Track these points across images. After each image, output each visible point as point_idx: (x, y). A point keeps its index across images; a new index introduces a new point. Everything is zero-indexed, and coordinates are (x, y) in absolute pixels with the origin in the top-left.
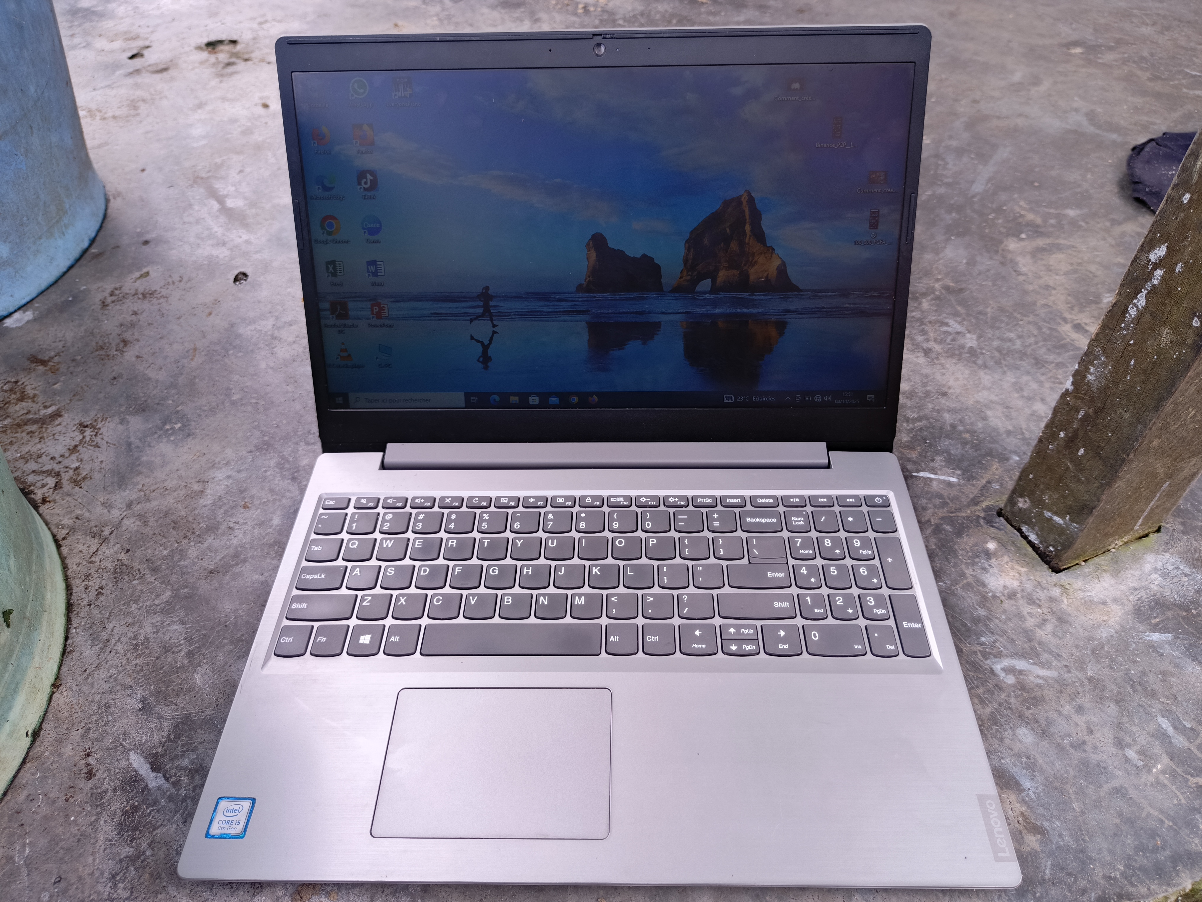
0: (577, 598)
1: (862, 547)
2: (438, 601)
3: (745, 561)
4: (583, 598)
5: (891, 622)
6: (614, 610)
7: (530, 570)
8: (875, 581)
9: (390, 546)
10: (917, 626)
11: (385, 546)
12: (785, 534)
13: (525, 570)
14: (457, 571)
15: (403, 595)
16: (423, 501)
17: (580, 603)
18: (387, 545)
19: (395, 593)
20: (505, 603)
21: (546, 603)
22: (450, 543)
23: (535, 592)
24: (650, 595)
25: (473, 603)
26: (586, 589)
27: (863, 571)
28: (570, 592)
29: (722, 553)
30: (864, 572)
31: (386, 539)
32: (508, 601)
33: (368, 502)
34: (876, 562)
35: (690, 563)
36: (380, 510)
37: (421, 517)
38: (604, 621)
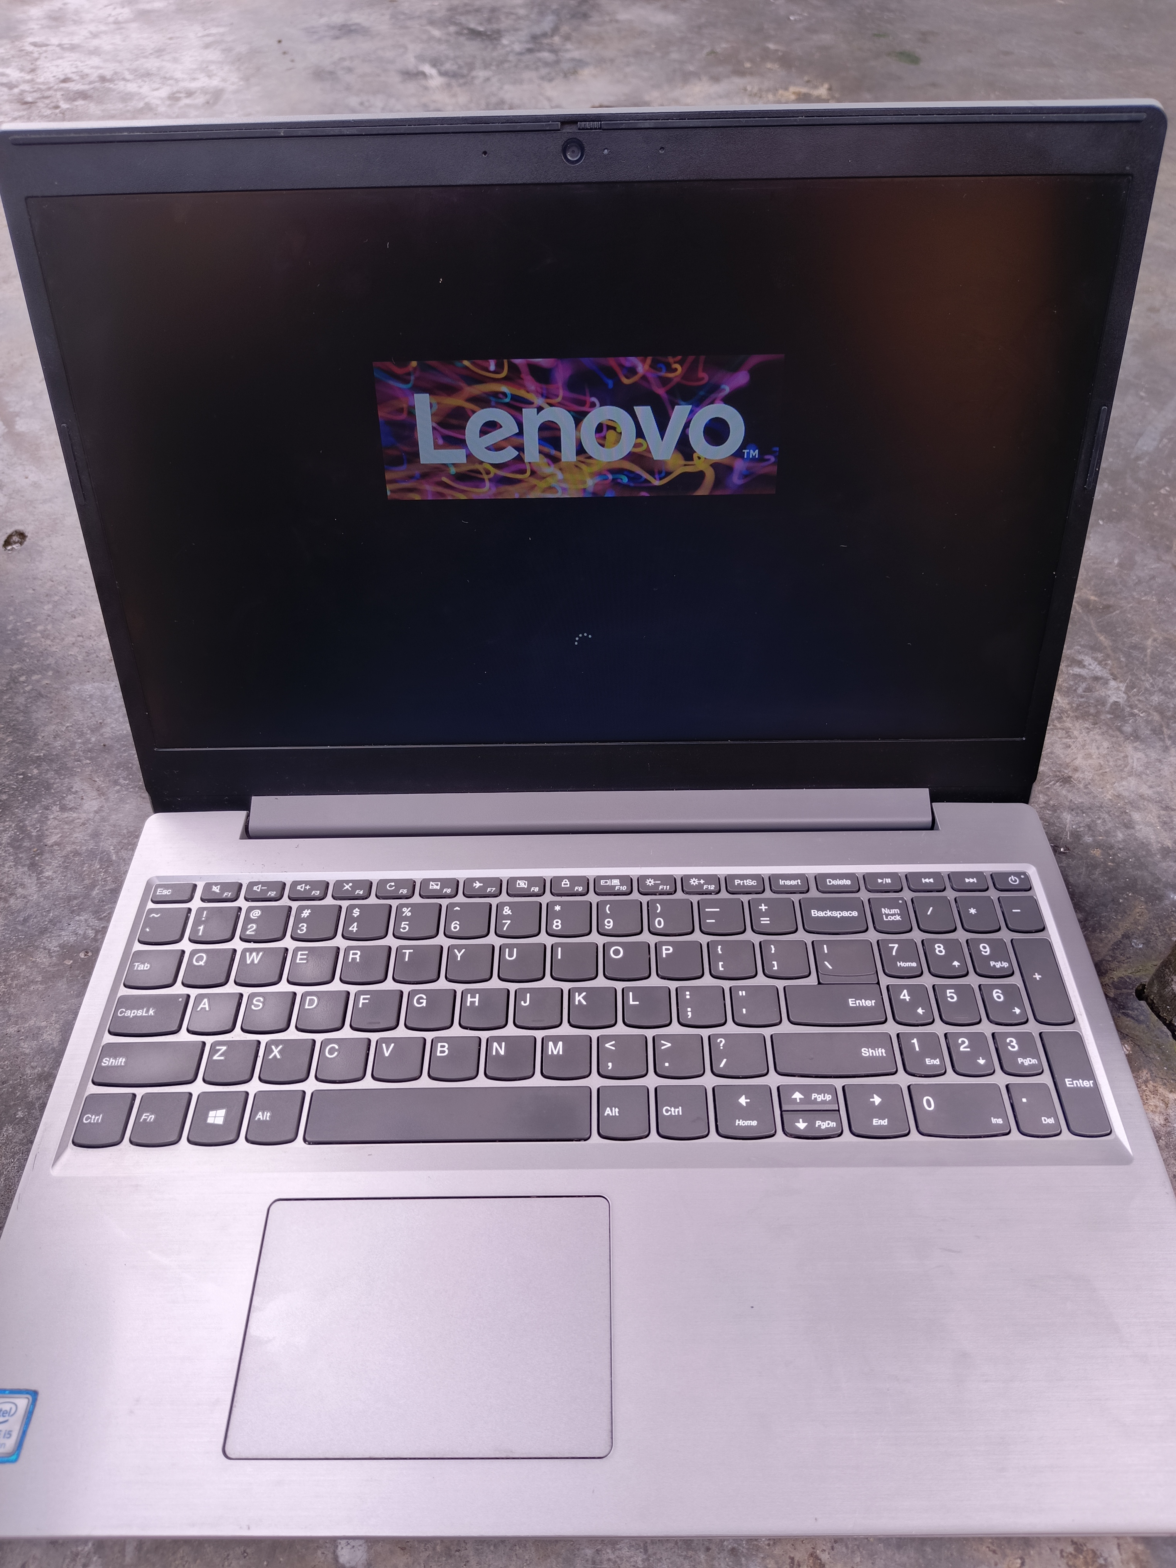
0: (551, 1044)
1: (994, 957)
2: (331, 1051)
3: (812, 980)
4: (560, 1044)
5: (1046, 1078)
6: (610, 1064)
7: (477, 1000)
8: (1017, 1011)
9: (256, 962)
10: (1087, 1084)
11: (248, 962)
12: (872, 936)
13: (469, 999)
14: (361, 1001)
15: (277, 1043)
16: (308, 887)
17: (555, 1053)
18: (253, 961)
19: (264, 1039)
20: (439, 1054)
21: (502, 1052)
22: (351, 956)
23: (484, 1035)
24: (667, 1037)
25: (387, 1054)
26: (565, 1029)
27: (997, 995)
28: (539, 1034)
29: (776, 968)
30: (999, 997)
31: (251, 951)
32: (443, 1050)
33: (223, 890)
34: (1016, 980)
35: (726, 985)
36: (241, 903)
37: (306, 913)
38: (594, 1082)
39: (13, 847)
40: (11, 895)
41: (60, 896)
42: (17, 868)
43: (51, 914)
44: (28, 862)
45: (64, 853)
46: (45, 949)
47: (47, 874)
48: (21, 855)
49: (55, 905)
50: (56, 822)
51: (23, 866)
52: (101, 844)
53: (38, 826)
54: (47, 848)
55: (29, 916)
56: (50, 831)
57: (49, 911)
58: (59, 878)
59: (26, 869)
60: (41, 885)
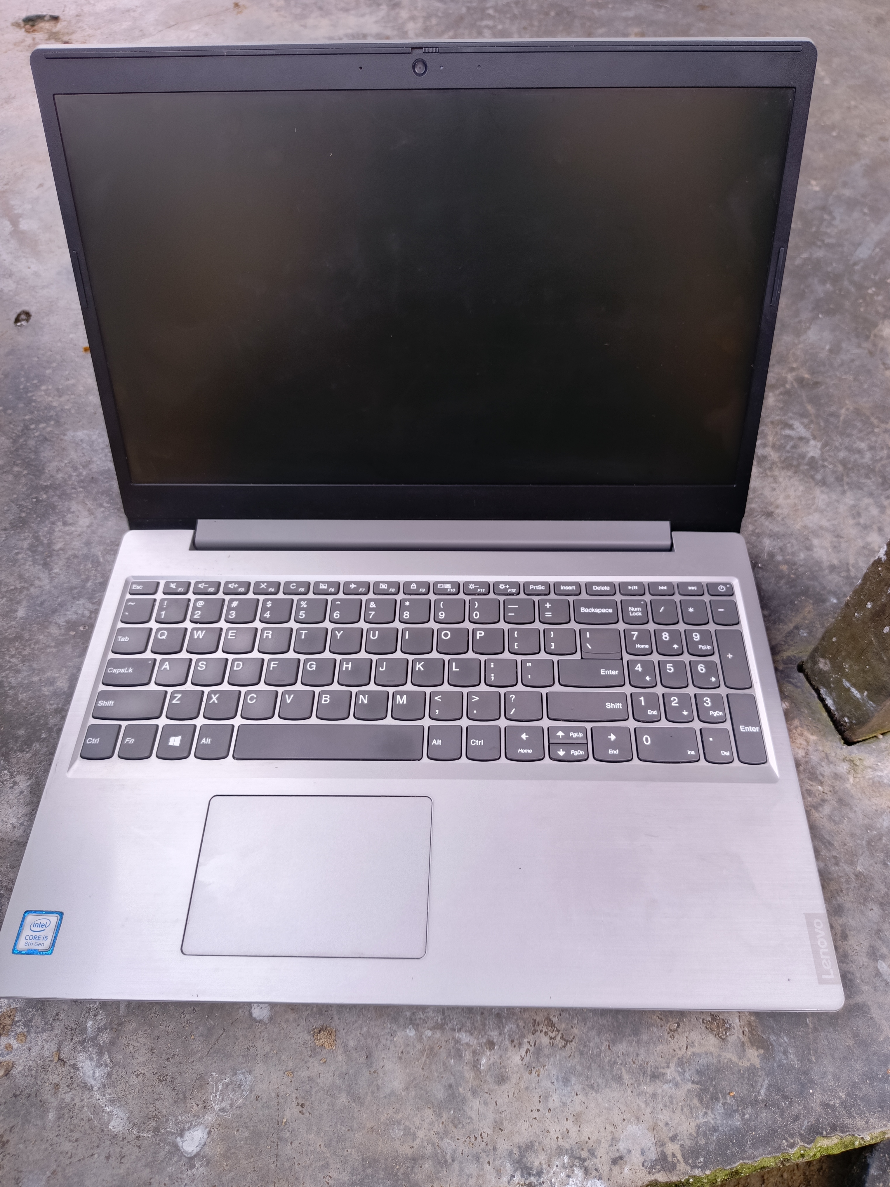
0: (398, 697)
1: (702, 642)
2: (252, 699)
3: (578, 656)
4: (405, 697)
5: (728, 725)
6: (437, 711)
7: (350, 666)
8: (713, 679)
9: (201, 637)
10: (755, 730)
11: (196, 637)
12: (621, 626)
13: (345, 666)
14: (272, 666)
15: (215, 692)
16: (236, 586)
17: (401, 702)
18: (199, 636)
19: (207, 690)
20: (323, 702)
21: (366, 702)
22: (265, 635)
23: (354, 690)
24: (476, 693)
25: (289, 702)
26: (409, 687)
27: (701, 668)
28: (391, 690)
29: (553, 647)
30: (702, 670)
31: (197, 629)
32: (326, 699)
33: (178, 586)
34: (715, 658)
35: (519, 658)
36: (190, 595)
37: (235, 604)
38: (427, 722)
39: (32, 551)
40: (32, 585)
41: (65, 587)
42: (35, 567)
43: (60, 600)
44: (42, 562)
45: (67, 556)
46: (56, 623)
47: (56, 571)
48: (37, 557)
49: (62, 593)
50: (60, 534)
51: (39, 565)
52: (93, 550)
53: (48, 536)
54: (55, 552)
55: (44, 601)
56: (57, 540)
57: (57, 597)
58: (64, 574)
59: (41, 567)
60: (52, 579)
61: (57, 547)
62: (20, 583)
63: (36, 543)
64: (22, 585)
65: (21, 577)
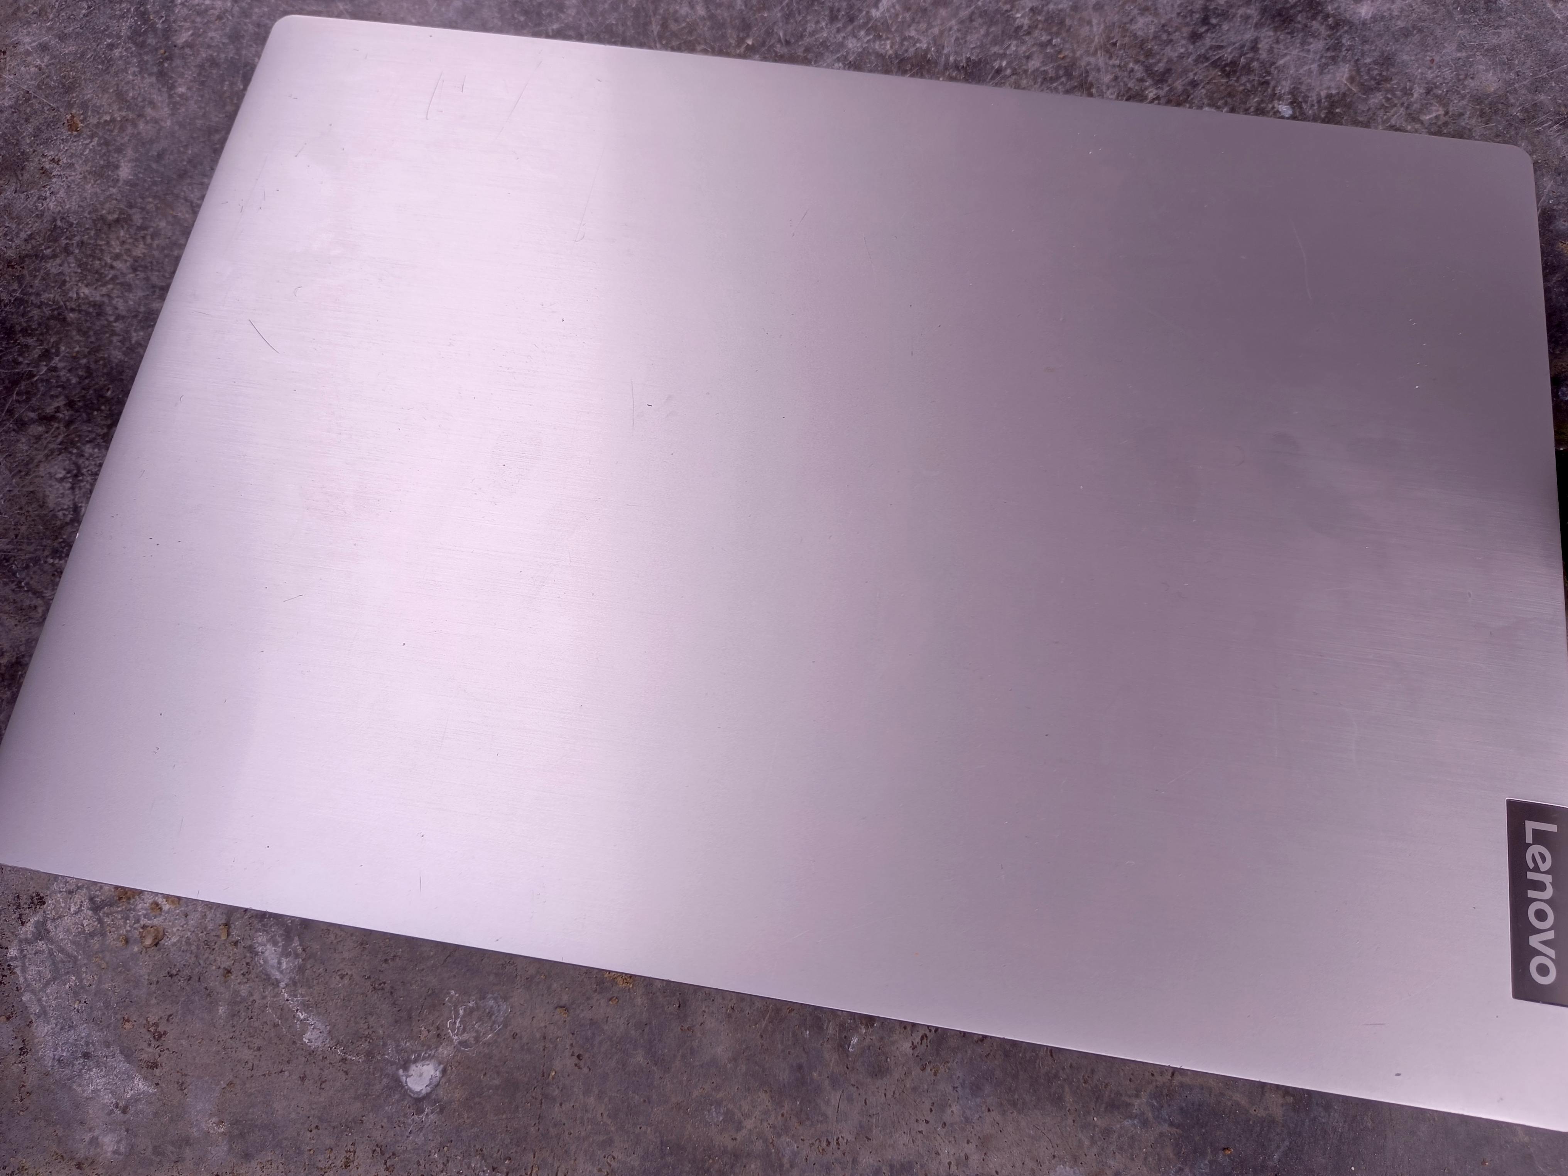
61: (183, 37)
62: (120, 109)
63: (144, 28)
64: (124, 114)
65: (120, 96)
